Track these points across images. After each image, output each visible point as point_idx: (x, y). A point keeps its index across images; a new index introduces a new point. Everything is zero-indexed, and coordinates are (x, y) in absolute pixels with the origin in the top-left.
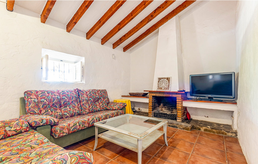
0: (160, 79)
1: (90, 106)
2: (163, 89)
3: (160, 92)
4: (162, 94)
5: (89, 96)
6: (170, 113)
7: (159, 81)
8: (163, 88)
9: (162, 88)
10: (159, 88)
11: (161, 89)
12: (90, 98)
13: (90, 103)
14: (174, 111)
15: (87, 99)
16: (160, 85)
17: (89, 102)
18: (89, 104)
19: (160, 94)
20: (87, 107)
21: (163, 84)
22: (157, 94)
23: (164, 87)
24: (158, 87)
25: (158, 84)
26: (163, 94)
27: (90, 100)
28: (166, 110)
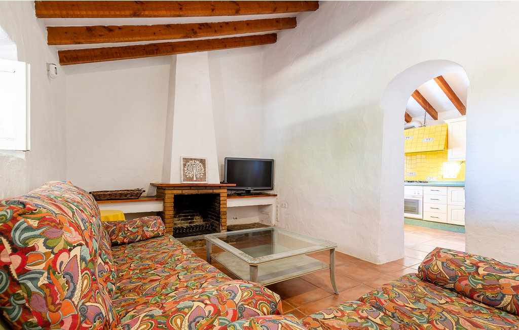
0: (186, 160)
2: (196, 181)
3: (191, 187)
4: (195, 189)
6: (188, 225)
7: (185, 165)
8: (195, 179)
9: (193, 177)
10: (187, 178)
11: (191, 179)
14: (195, 220)
16: (189, 173)
19: (190, 189)
21: (195, 171)
22: (184, 189)
23: (196, 175)
24: (185, 175)
25: (184, 170)
26: (197, 189)
28: (179, 222)
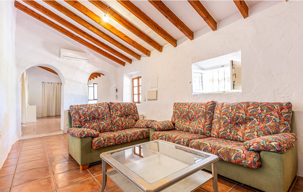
1: (220, 128)
5: (222, 112)
12: (224, 116)
13: (222, 124)
15: (219, 116)
17: (222, 122)
18: (220, 125)
20: (216, 128)
27: (223, 118)
